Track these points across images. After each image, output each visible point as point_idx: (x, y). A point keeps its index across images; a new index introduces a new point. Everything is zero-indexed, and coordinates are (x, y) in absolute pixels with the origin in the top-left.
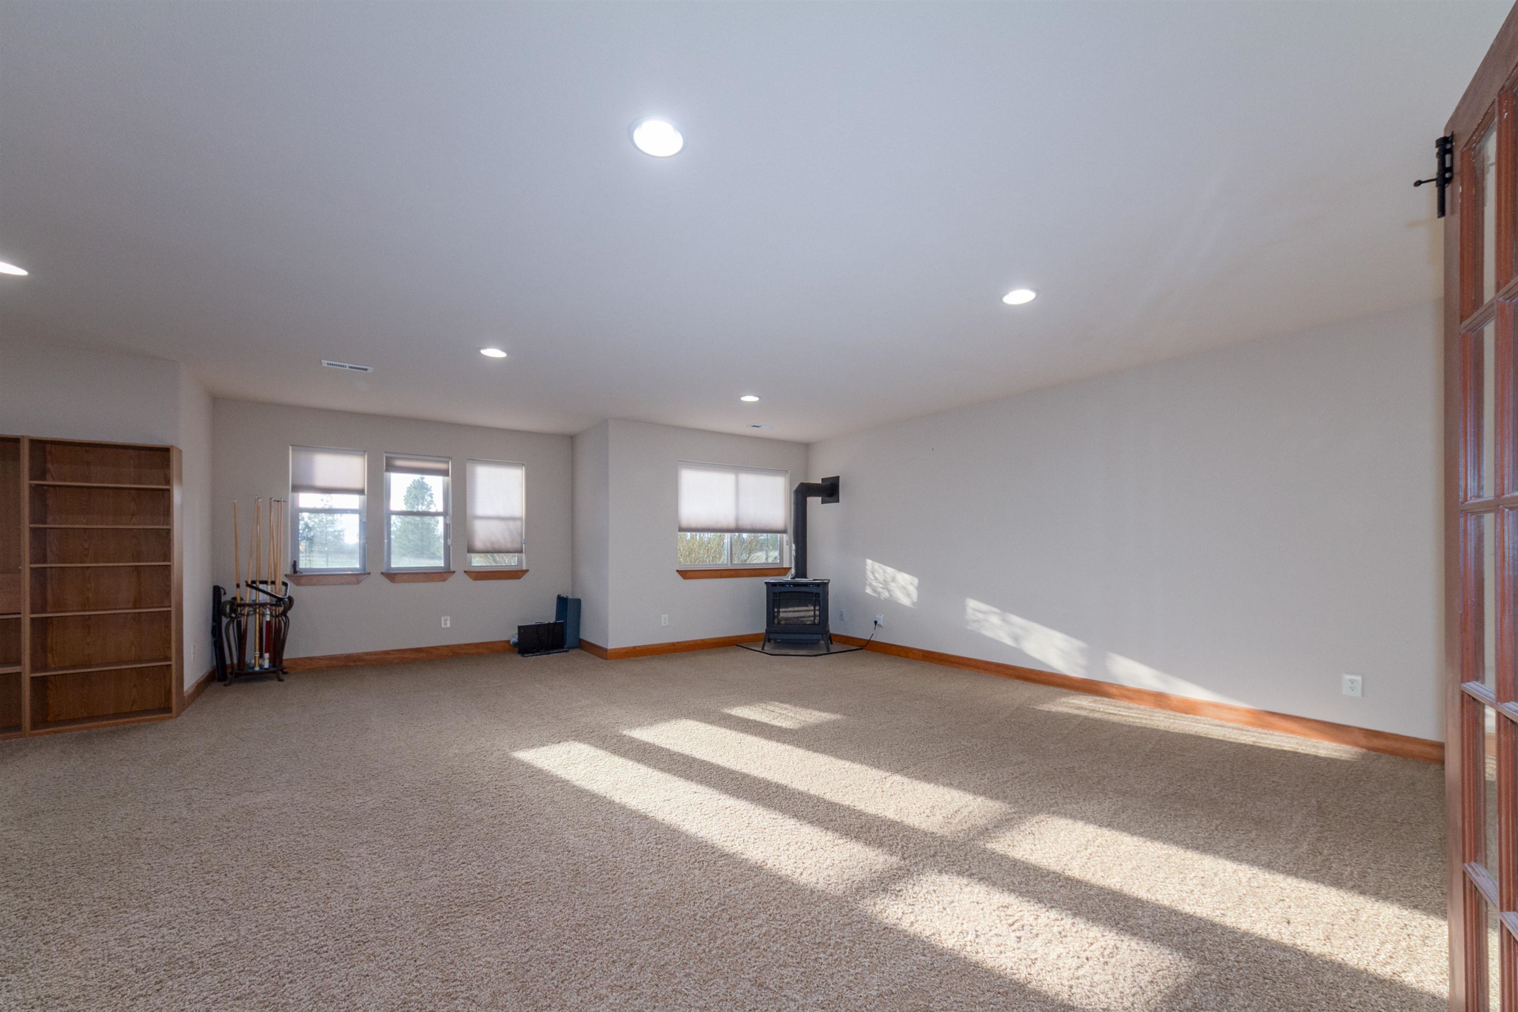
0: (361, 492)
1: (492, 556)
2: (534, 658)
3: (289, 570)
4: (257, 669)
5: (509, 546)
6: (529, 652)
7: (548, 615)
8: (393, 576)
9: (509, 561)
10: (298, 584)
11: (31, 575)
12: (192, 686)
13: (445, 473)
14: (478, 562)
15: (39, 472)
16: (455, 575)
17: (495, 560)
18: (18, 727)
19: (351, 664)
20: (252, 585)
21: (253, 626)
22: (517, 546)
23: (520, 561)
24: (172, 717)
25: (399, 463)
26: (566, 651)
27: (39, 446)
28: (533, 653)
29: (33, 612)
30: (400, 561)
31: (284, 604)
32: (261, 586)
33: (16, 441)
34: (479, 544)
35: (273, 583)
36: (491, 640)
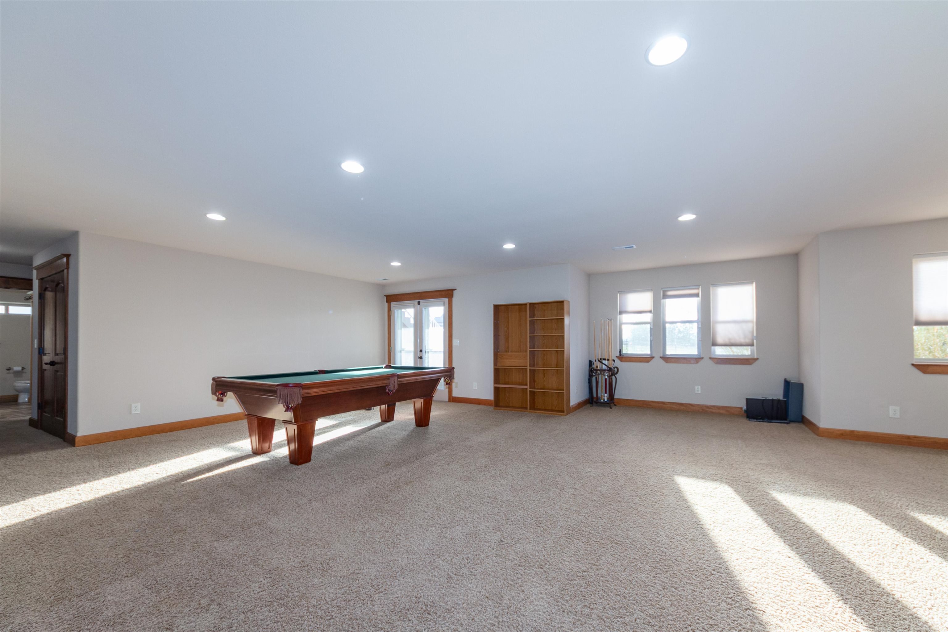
0: (650, 312)
1: (731, 348)
2: (756, 423)
3: (618, 355)
4: (602, 401)
5: (742, 341)
6: (754, 418)
7: (777, 393)
8: (667, 359)
9: (746, 352)
10: (621, 361)
11: (530, 353)
12: (576, 404)
13: (697, 295)
14: (720, 351)
15: (532, 315)
16: (703, 360)
17: (732, 351)
18: (526, 408)
19: (645, 406)
20: (600, 361)
21: (601, 379)
22: (748, 341)
23: (752, 351)
24: (564, 415)
25: (670, 293)
26: (787, 423)
27: (532, 305)
28: (757, 419)
29: (530, 367)
30: (670, 351)
31: (613, 372)
32: (604, 362)
33: (526, 304)
34: (719, 340)
35: (608, 360)
36: (729, 406)
